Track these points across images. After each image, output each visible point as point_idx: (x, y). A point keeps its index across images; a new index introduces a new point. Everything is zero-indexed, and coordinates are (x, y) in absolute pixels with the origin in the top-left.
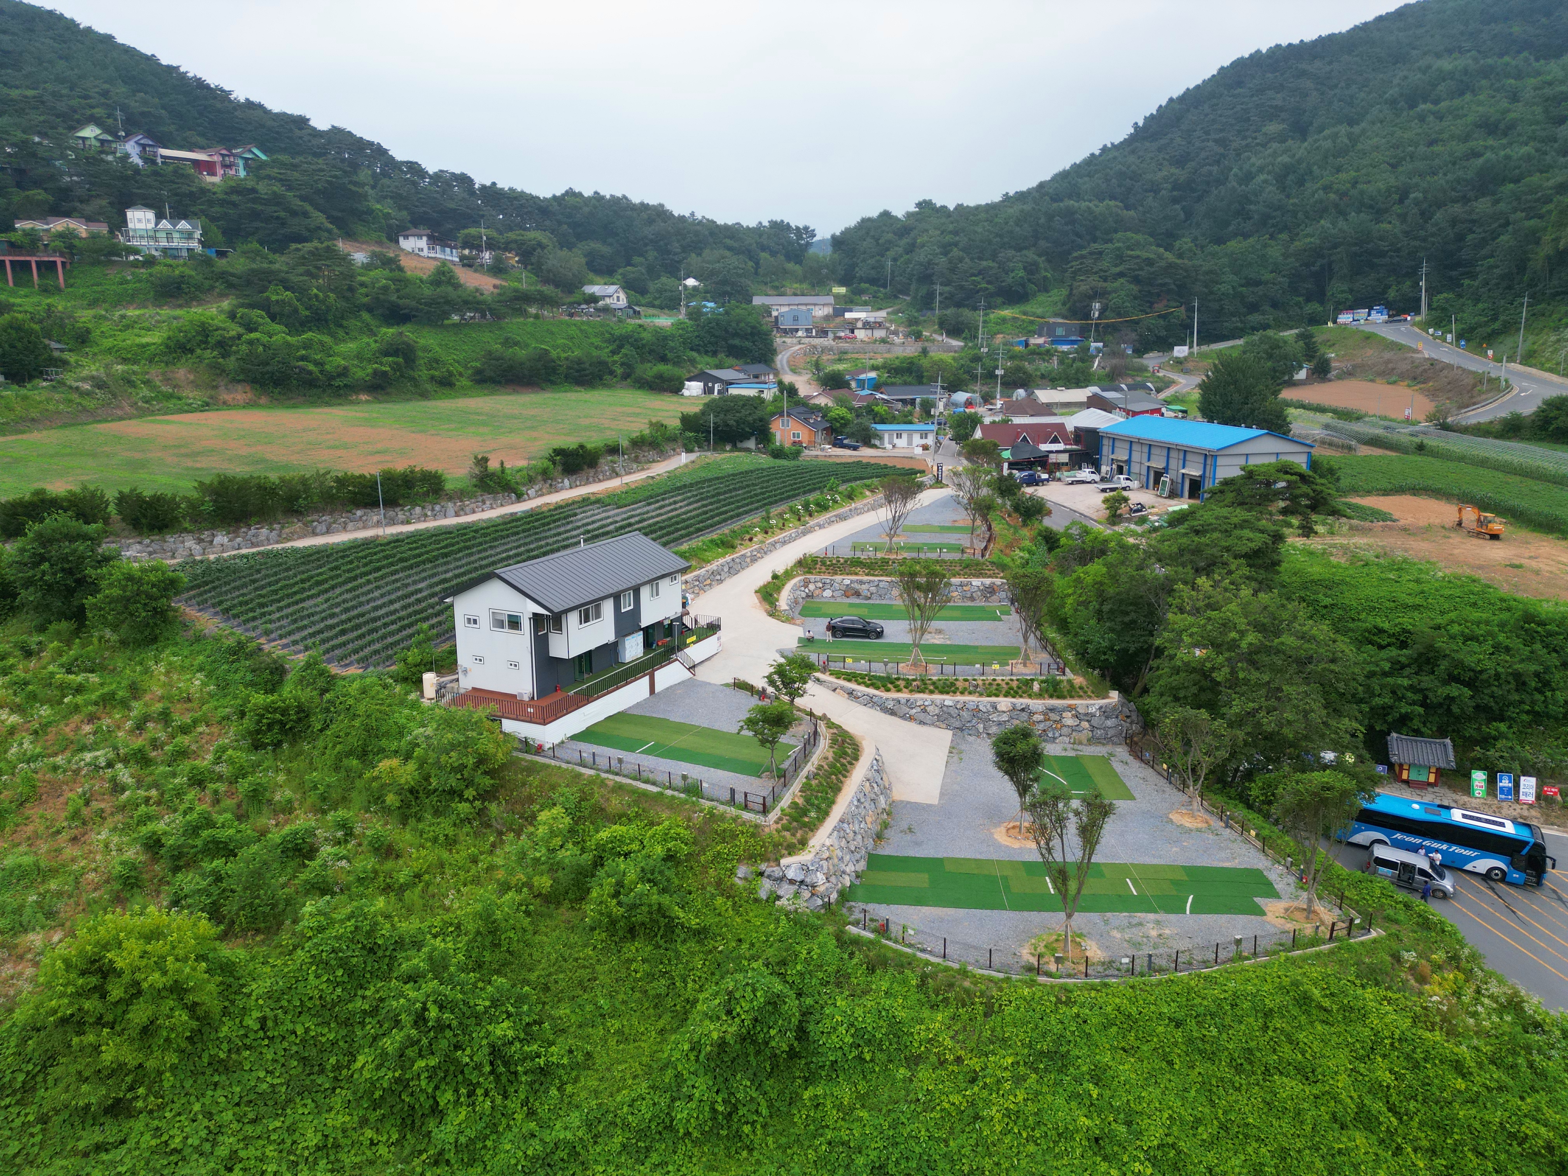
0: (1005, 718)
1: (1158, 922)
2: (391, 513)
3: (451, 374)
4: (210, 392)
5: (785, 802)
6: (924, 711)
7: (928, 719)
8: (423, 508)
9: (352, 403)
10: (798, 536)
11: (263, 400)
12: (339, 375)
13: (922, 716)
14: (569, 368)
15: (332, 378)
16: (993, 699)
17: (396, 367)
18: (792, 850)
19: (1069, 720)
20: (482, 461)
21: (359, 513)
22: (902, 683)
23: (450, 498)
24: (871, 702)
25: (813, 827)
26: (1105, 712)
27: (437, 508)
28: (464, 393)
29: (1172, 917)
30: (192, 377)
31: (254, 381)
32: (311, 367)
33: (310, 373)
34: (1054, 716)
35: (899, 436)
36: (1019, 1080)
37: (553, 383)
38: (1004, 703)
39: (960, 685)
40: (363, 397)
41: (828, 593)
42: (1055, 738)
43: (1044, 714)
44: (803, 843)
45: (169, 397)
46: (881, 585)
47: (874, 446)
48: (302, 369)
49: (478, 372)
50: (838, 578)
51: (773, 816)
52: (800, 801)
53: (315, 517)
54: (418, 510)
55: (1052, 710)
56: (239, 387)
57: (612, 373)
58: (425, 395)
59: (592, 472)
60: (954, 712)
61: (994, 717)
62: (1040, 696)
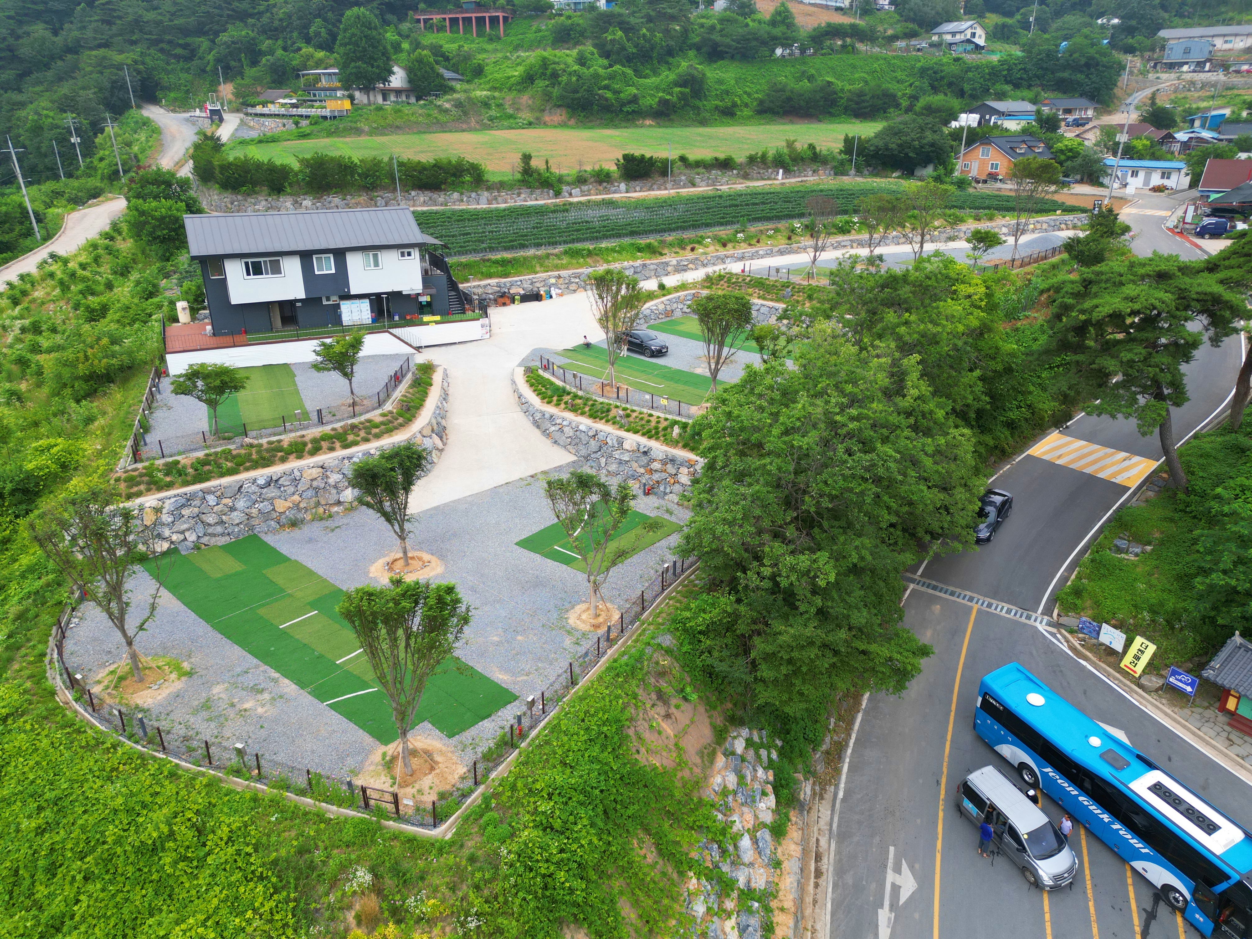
1: (278, 697)
2: (435, 196)
3: (735, 105)
4: (537, 114)
5: (171, 459)
6: (561, 430)
7: (562, 440)
8: (462, 194)
9: (637, 126)
11: (572, 122)
12: (630, 102)
13: (557, 435)
14: (849, 100)
15: (623, 105)
16: (623, 434)
17: (683, 97)
19: (684, 477)
20: (527, 158)
24: (528, 410)
27: (473, 195)
28: (744, 121)
30: (530, 102)
31: (568, 106)
32: (609, 95)
33: (607, 99)
35: (1135, 174)
37: (831, 115)
39: (612, 411)
40: (648, 122)
44: (132, 497)
45: (511, 117)
47: (1101, 185)
48: (601, 97)
49: (761, 102)
51: (133, 466)
52: (187, 463)
54: (456, 195)
55: (673, 461)
56: (559, 111)
58: (703, 123)
61: (617, 454)
62: (673, 442)
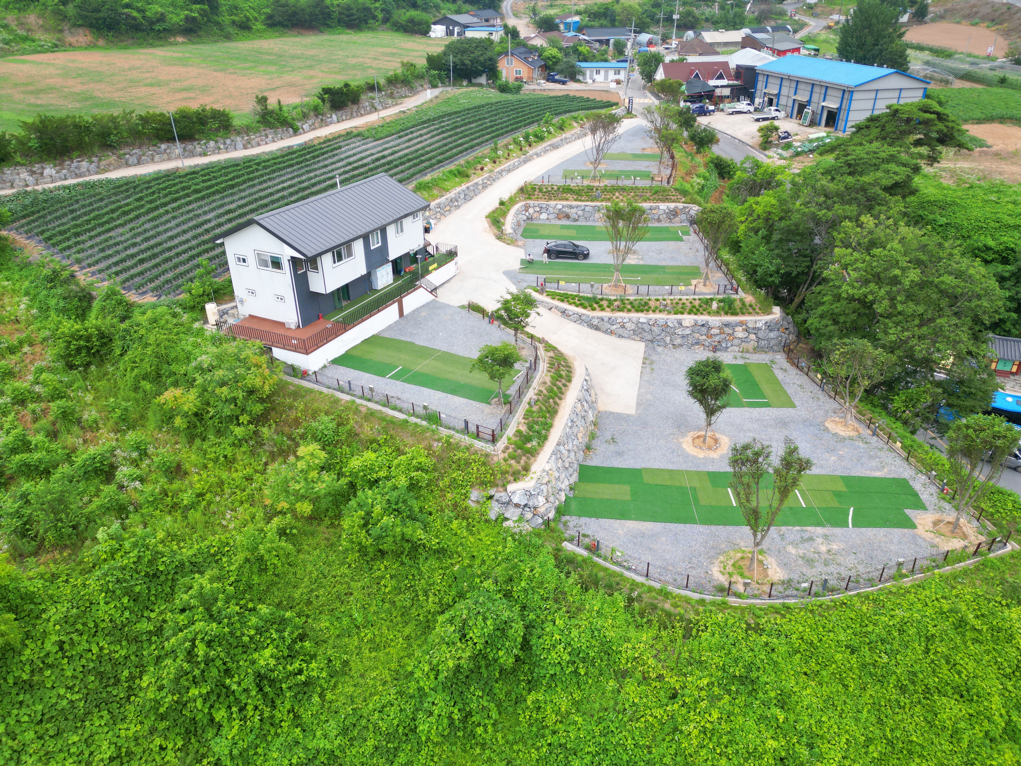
0: (688, 332)
1: (826, 537)
2: (190, 147)
3: (248, 19)
4: (58, 35)
5: (510, 431)
6: (623, 327)
7: (625, 333)
8: (216, 142)
9: (171, 44)
10: (520, 165)
11: (101, 42)
12: (158, 21)
13: (621, 331)
14: (340, 13)
15: (152, 23)
16: (679, 316)
17: (203, 13)
18: (517, 476)
19: (740, 333)
20: (262, 100)
21: (163, 146)
22: (605, 303)
23: (238, 133)
24: (580, 319)
25: (533, 453)
26: (770, 327)
27: (228, 142)
28: (260, 35)
29: (838, 531)
31: (91, 26)
32: (135, 14)
33: (135, 19)
34: (727, 330)
35: (598, 72)
36: (714, 699)
37: (329, 26)
38: (688, 319)
39: (652, 304)
40: (180, 39)
41: (544, 216)
42: (727, 348)
43: (720, 328)
44: (526, 469)
45: (25, 39)
46: (587, 209)
47: (578, 81)
48: (128, 16)
49: (270, 17)
50: (552, 203)
51: (501, 444)
52: (523, 428)
53: (127, 150)
54: (212, 144)
55: (727, 325)
56: (81, 31)
57: (374, 17)
58: (228, 37)
59: (355, 107)
60: (647, 327)
61: (679, 331)
62: (717, 313)
